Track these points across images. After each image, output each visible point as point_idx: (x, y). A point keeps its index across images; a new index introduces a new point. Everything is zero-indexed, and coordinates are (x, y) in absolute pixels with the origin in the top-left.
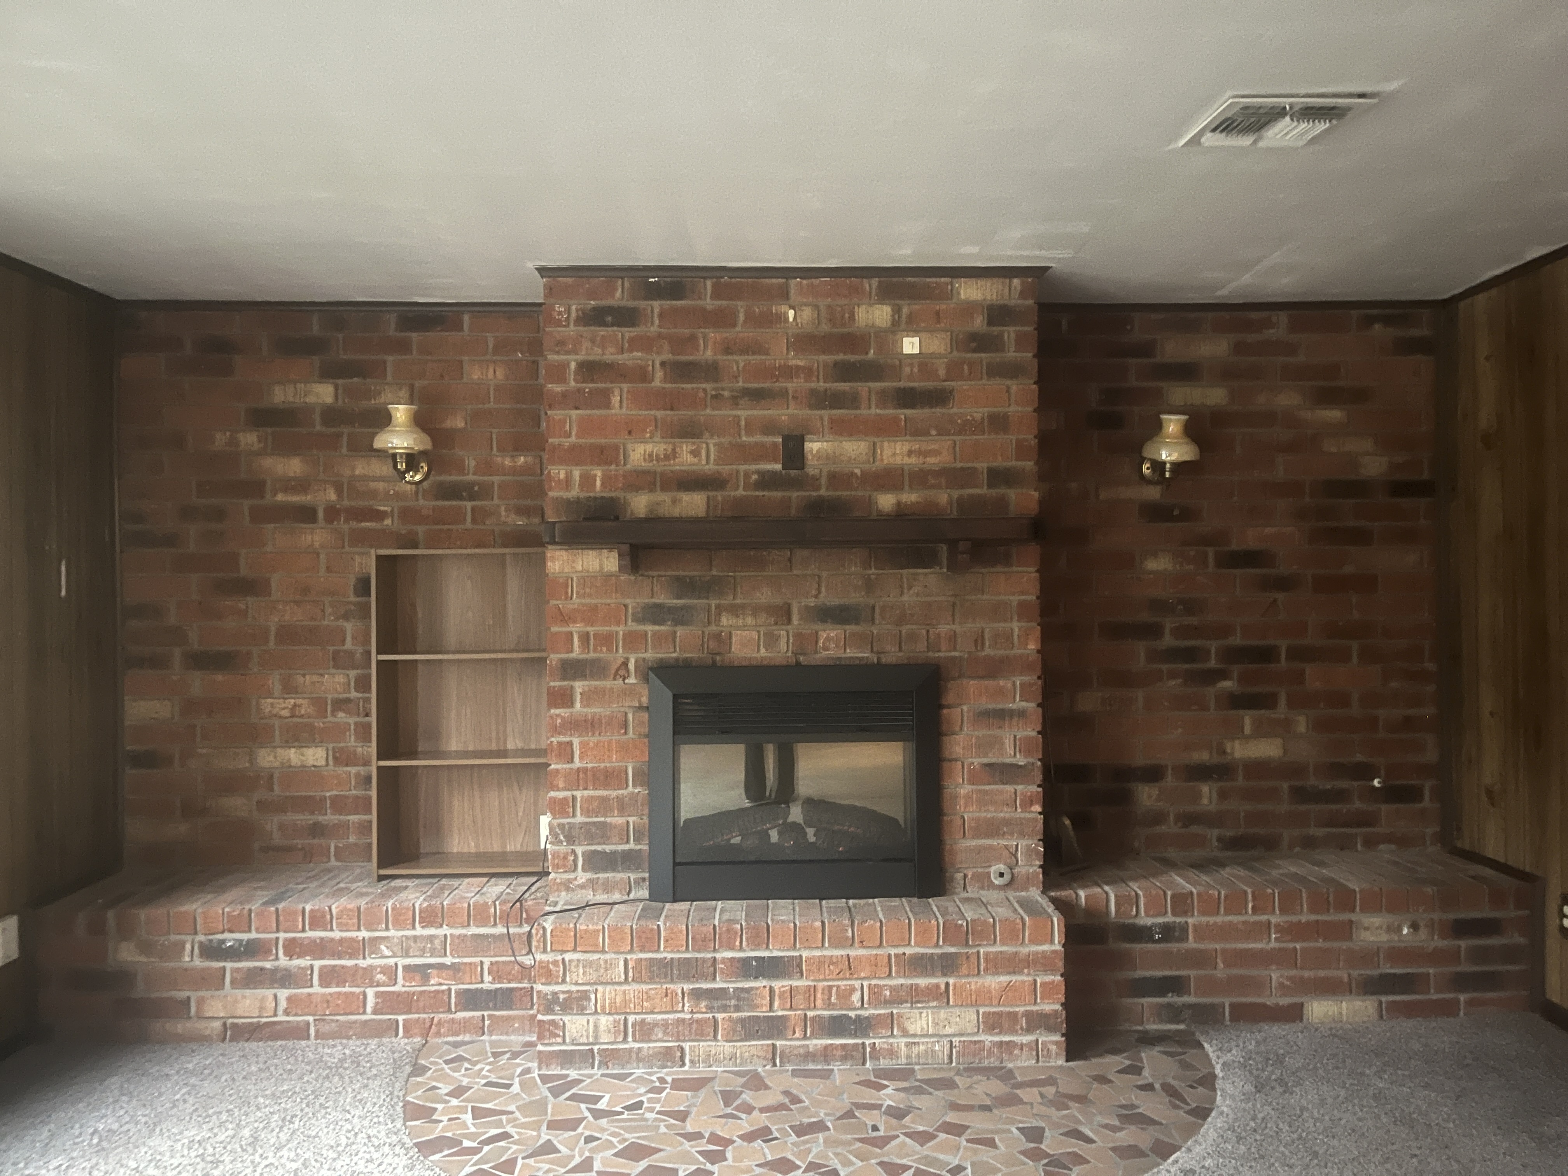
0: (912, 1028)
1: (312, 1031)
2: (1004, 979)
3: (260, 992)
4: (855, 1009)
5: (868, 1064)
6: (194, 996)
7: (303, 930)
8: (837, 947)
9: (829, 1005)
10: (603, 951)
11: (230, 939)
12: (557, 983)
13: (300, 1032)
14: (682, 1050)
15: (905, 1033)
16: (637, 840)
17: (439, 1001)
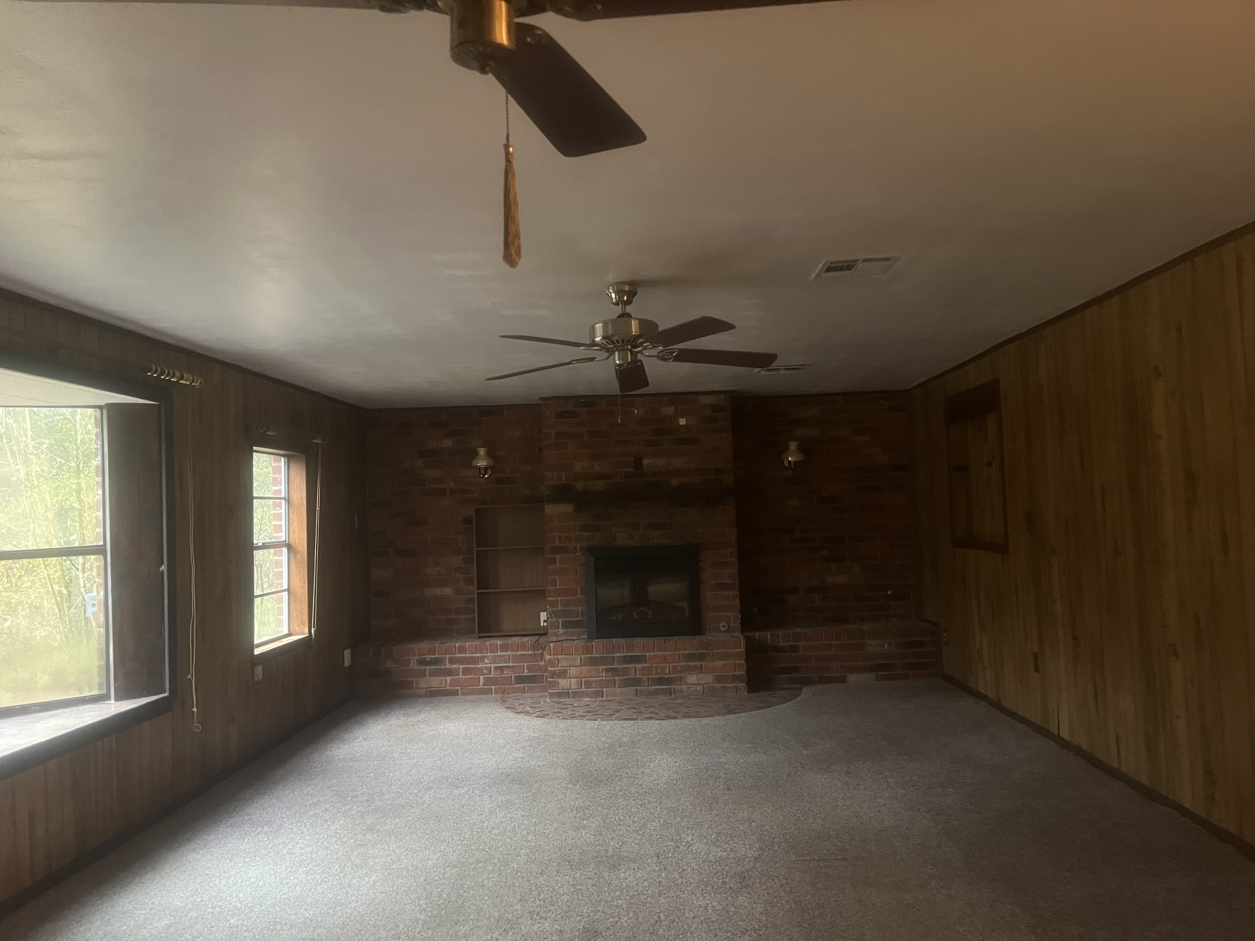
0: (689, 681)
1: (460, 692)
2: (723, 662)
3: (440, 678)
4: (667, 674)
5: (673, 695)
6: (415, 680)
7: (455, 654)
8: (660, 651)
9: (657, 673)
10: (572, 654)
11: (428, 658)
12: (555, 667)
13: (454, 693)
14: (603, 691)
15: (686, 684)
16: (582, 616)
17: (508, 680)
